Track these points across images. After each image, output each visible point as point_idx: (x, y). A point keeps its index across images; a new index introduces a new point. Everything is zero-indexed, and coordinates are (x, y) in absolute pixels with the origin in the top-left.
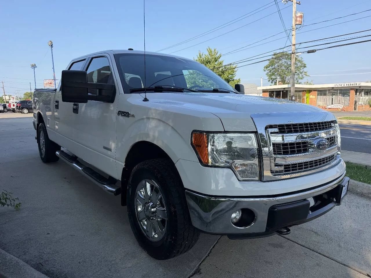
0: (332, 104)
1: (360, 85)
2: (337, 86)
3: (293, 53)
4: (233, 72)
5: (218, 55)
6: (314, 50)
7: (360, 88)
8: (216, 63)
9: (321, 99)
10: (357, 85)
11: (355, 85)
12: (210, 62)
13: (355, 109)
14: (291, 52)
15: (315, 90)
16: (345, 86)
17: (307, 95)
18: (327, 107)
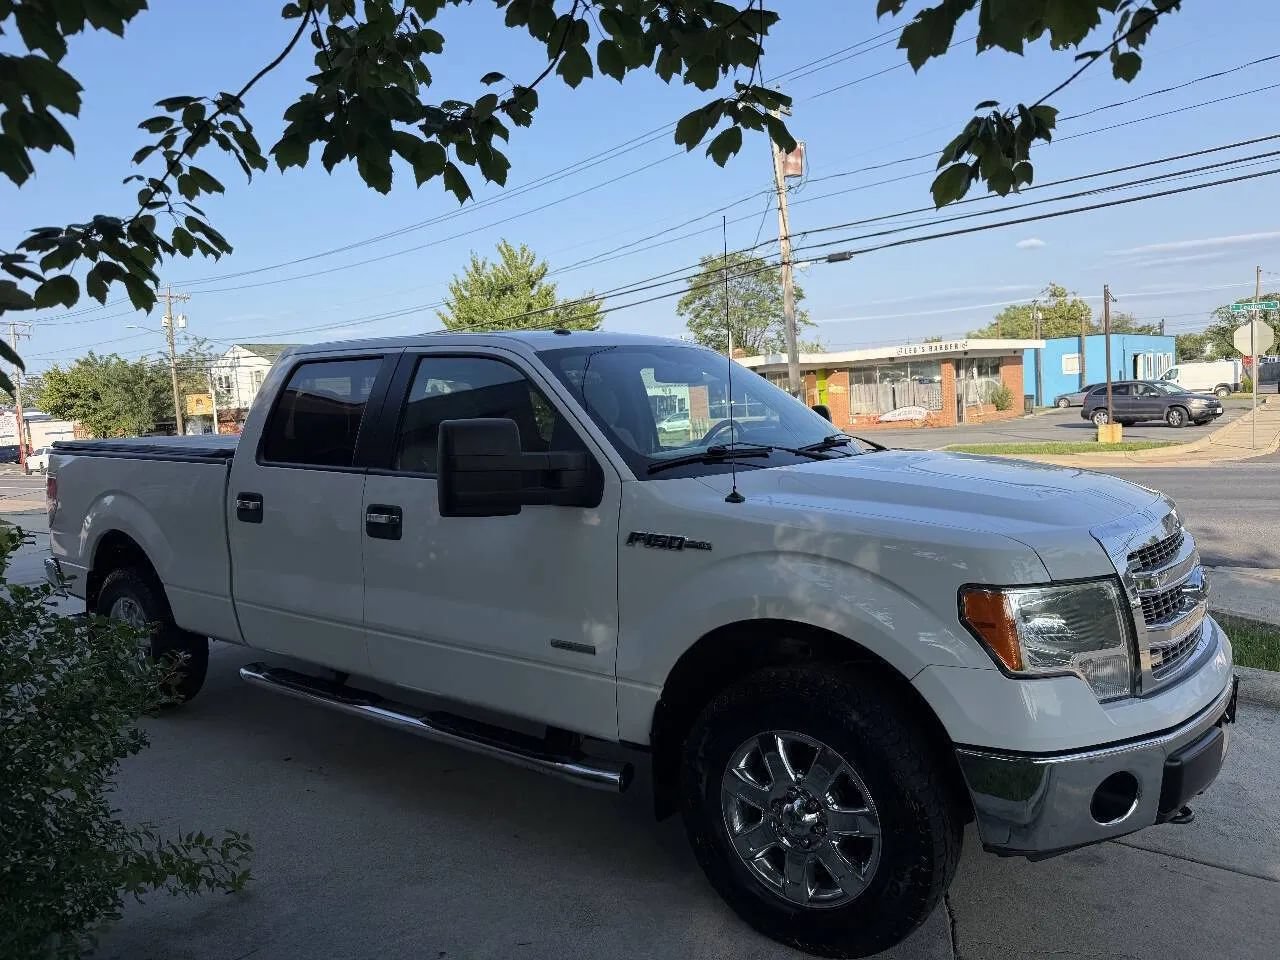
0: (895, 408)
1: (966, 348)
2: (903, 354)
3: (784, 263)
4: (593, 322)
5: (537, 265)
6: (845, 253)
7: (967, 357)
8: (533, 292)
9: (862, 393)
10: (960, 349)
11: (953, 349)
12: (511, 289)
13: (960, 419)
14: (778, 260)
15: (841, 368)
16: (927, 352)
17: (820, 384)
18: (881, 419)
